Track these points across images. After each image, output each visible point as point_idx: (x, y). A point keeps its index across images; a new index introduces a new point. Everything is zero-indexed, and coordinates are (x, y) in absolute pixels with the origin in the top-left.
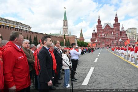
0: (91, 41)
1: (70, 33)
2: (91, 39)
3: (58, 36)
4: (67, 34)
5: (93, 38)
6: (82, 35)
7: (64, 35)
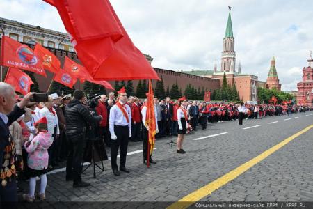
0: (299, 88)
1: (240, 70)
2: (299, 84)
3: (210, 76)
4: (231, 72)
5: (307, 81)
6: (275, 73)
7: (223, 74)
